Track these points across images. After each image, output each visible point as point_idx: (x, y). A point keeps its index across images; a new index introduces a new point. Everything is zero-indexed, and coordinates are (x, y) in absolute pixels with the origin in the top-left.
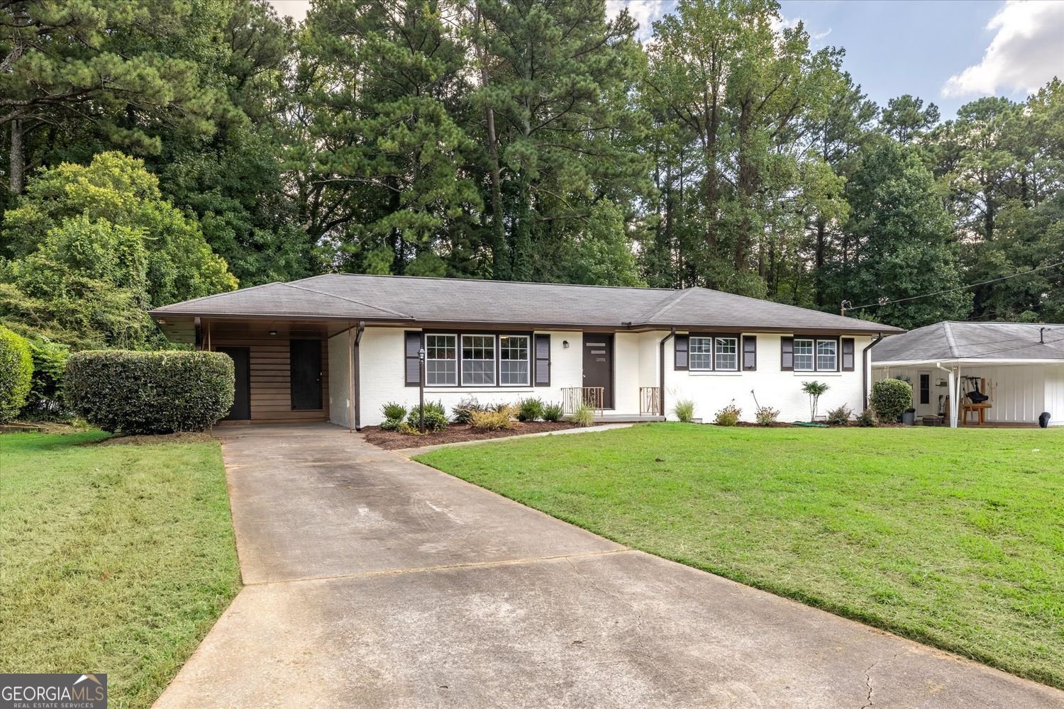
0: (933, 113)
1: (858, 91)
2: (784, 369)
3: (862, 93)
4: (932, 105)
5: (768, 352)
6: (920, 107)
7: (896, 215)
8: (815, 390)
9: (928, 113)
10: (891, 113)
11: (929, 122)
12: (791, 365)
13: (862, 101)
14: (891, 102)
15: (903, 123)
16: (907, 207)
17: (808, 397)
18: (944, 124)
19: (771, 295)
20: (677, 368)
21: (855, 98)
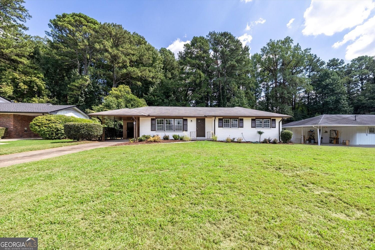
0: (342, 62)
1: (319, 59)
2: (252, 127)
3: (320, 59)
4: (342, 60)
5: (247, 123)
6: (338, 61)
7: (328, 88)
8: (260, 133)
9: (341, 62)
10: (329, 63)
11: (341, 64)
12: (254, 126)
13: (321, 61)
14: (329, 60)
15: (333, 65)
16: (331, 86)
17: (258, 135)
18: (346, 64)
19: (252, 107)
20: (219, 127)
21: (318, 60)
